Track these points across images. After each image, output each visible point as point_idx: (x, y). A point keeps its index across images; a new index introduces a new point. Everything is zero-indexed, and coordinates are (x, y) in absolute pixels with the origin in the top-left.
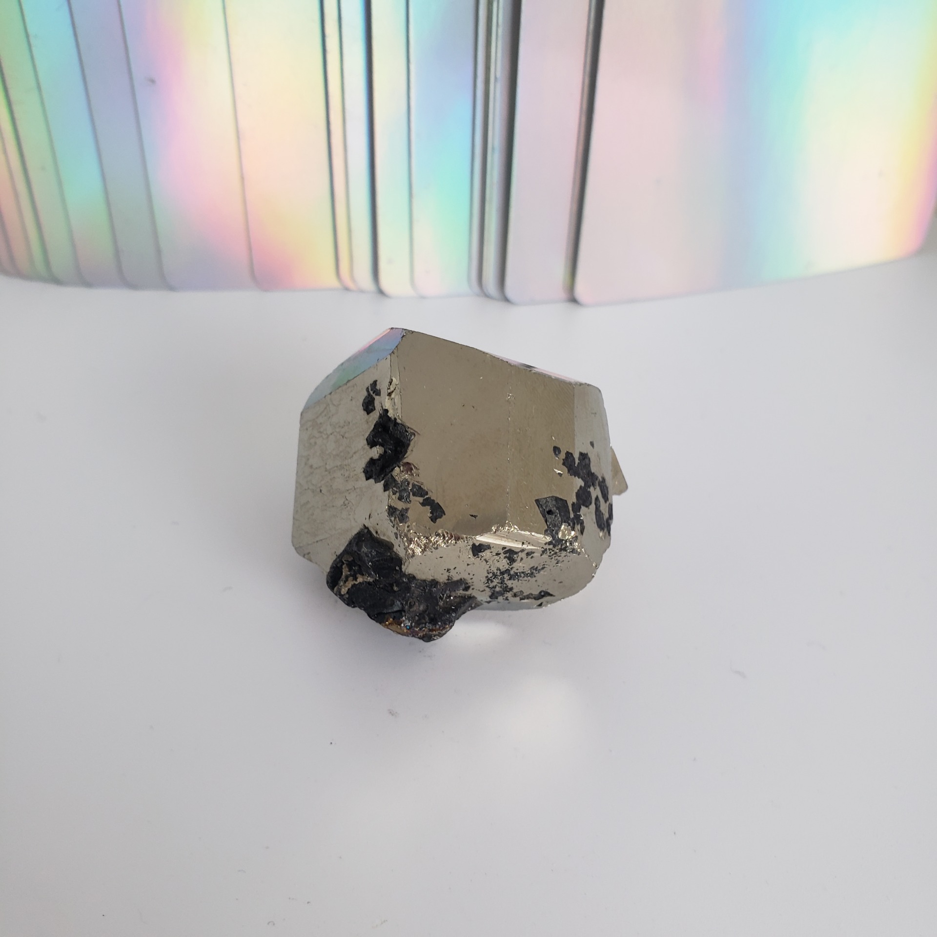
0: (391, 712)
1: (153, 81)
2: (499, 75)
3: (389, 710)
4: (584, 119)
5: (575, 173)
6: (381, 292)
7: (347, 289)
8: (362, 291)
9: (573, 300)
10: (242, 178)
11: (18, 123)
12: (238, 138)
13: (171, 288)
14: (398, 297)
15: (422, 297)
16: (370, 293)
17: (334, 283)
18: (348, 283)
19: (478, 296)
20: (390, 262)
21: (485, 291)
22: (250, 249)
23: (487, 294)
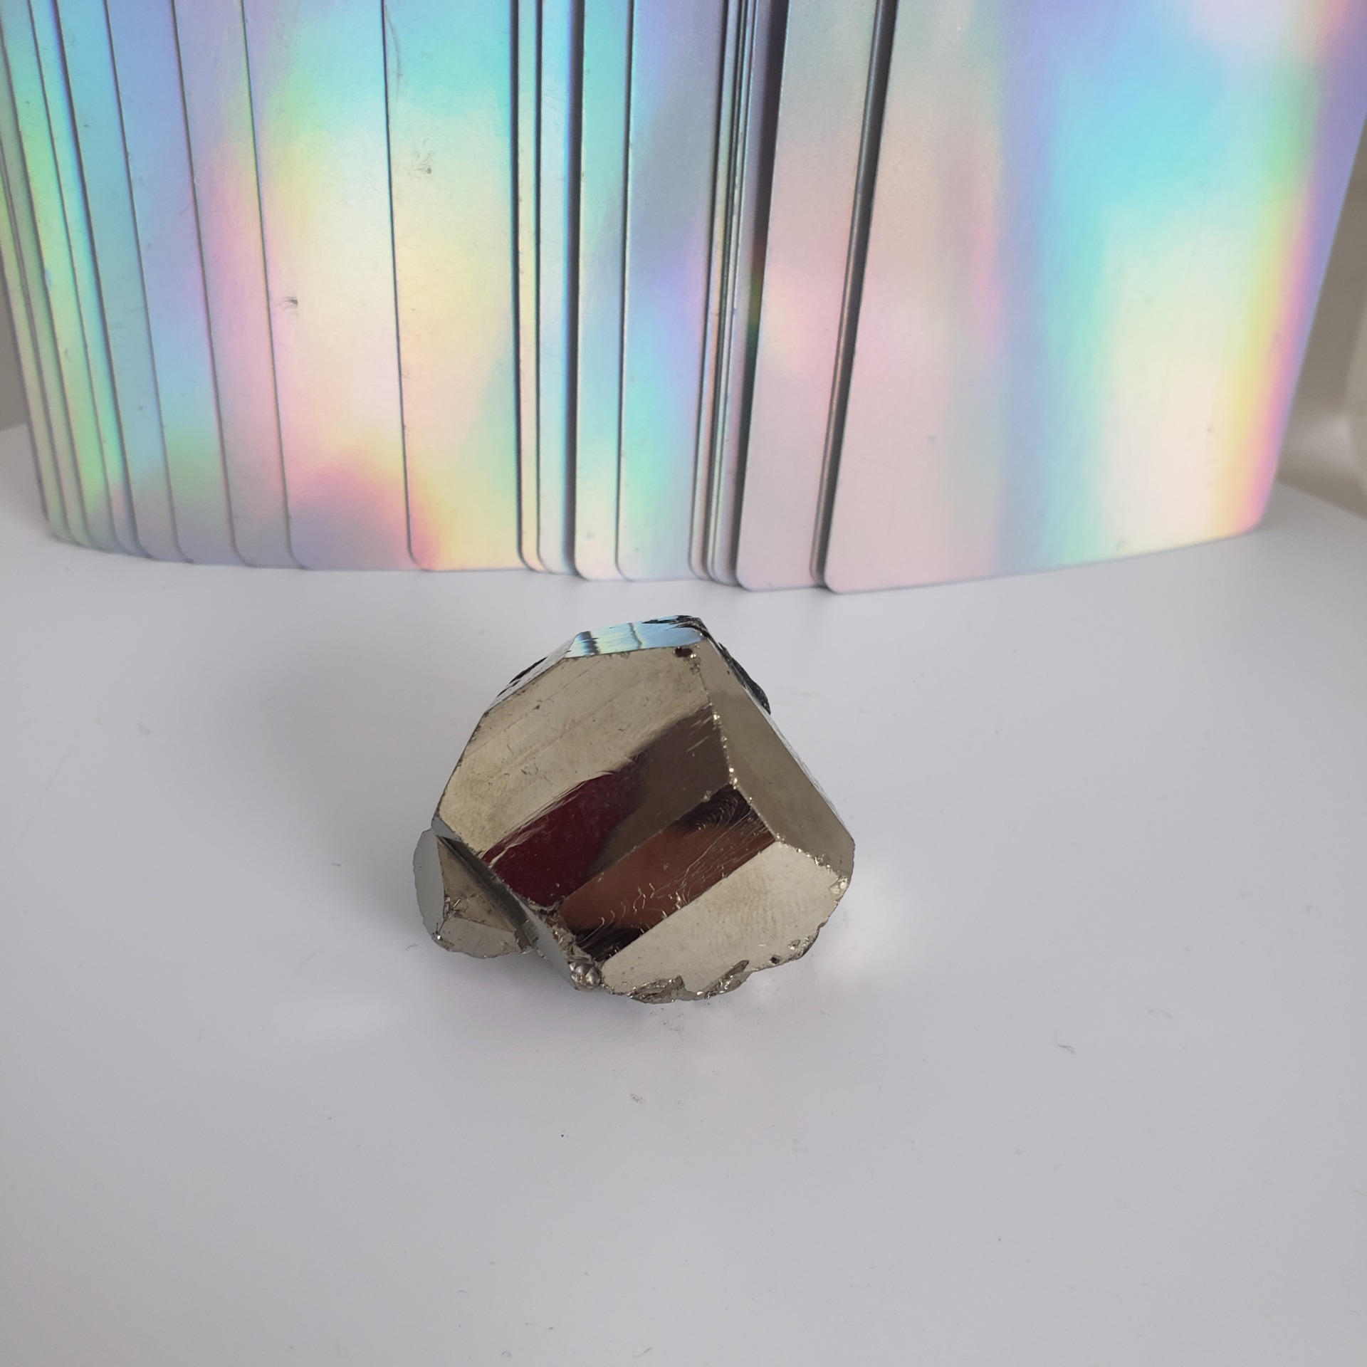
1: (293, 302)
6: (576, 574)
7: (532, 570)
8: (550, 573)
9: (823, 587)
14: (598, 581)
15: (630, 581)
16: (561, 574)
17: (515, 561)
18: (533, 561)
19: (700, 579)
20: (589, 535)
21: (711, 573)
22: (408, 516)
23: (713, 577)
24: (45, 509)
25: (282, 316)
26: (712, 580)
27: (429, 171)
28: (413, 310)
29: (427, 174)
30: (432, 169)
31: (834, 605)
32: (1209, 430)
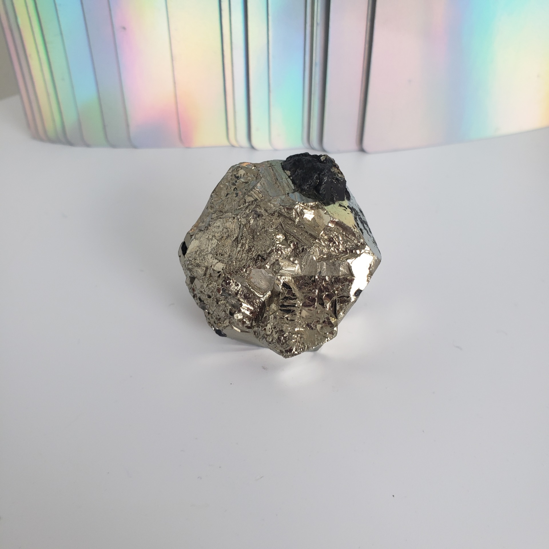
0: (263, 368)
1: (124, 28)
2: (319, 21)
3: (262, 366)
4: (367, 46)
5: (362, 78)
6: (253, 147)
7: (233, 146)
8: (241, 147)
9: (362, 150)
10: (175, 83)
11: (50, 54)
12: (172, 60)
13: (135, 147)
14: (262, 150)
15: (276, 150)
16: (246, 148)
17: (225, 142)
18: (234, 143)
19: (307, 148)
20: (258, 129)
21: (312, 146)
22: (179, 123)
23: (313, 147)
25: (120, 35)
26: (312, 149)
31: (367, 158)
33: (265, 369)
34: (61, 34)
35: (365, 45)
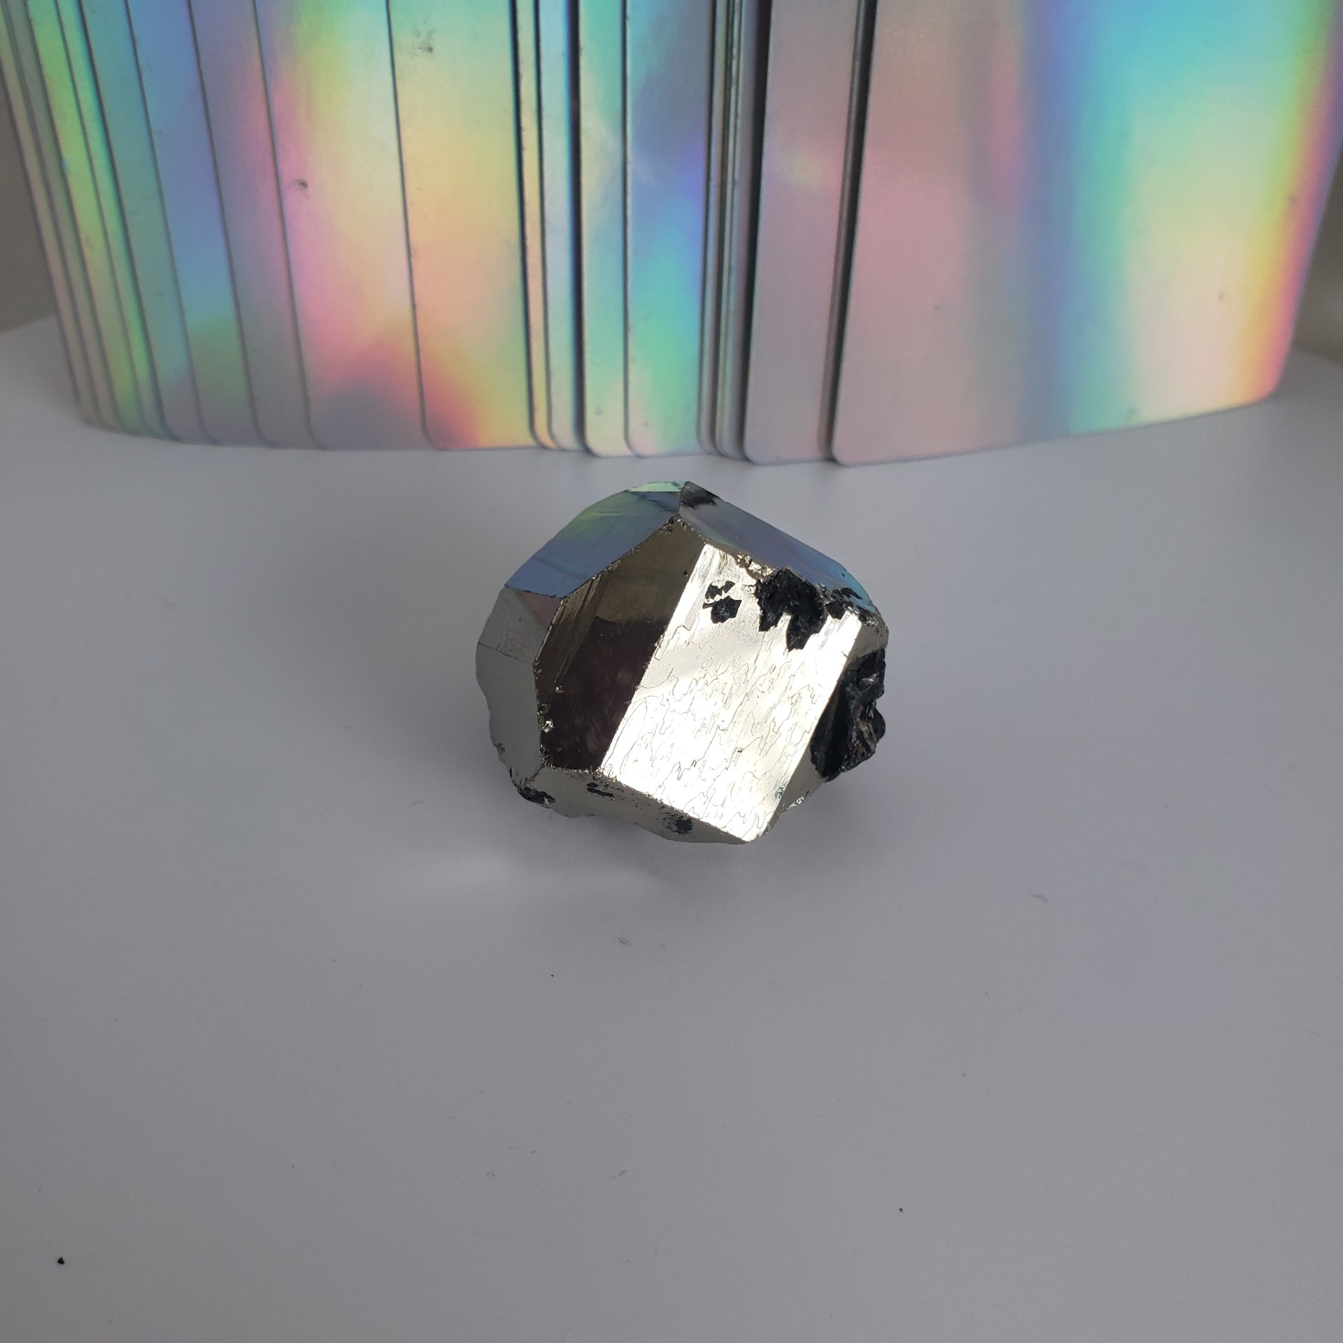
0: (622, 941)
1: (304, 184)
3: (619, 938)
6: (587, 451)
7: (544, 447)
8: (562, 450)
9: (831, 459)
10: (414, 306)
13: (321, 447)
14: (609, 457)
15: (640, 457)
16: (573, 451)
17: (527, 439)
18: (546, 439)
19: (710, 454)
20: (599, 412)
21: (719, 448)
22: (422, 396)
23: (721, 451)
24: (76, 393)
25: (292, 198)
26: (722, 454)
27: (430, 50)
28: (419, 189)
29: (428, 54)
30: (433, 48)
31: (844, 477)
32: (1221, 297)
33: (624, 944)
34: (161, 193)
35: (839, 228)
